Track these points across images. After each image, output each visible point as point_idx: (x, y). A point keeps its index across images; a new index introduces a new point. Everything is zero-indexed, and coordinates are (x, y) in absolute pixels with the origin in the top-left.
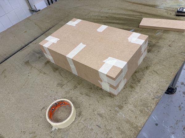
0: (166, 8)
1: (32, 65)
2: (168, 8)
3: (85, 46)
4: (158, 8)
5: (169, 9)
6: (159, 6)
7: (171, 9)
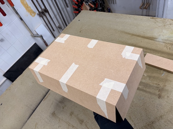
0: (164, 41)
1: (59, 117)
2: (166, 40)
3: (77, 66)
4: (157, 41)
5: (167, 42)
6: (157, 39)
7: (170, 42)
